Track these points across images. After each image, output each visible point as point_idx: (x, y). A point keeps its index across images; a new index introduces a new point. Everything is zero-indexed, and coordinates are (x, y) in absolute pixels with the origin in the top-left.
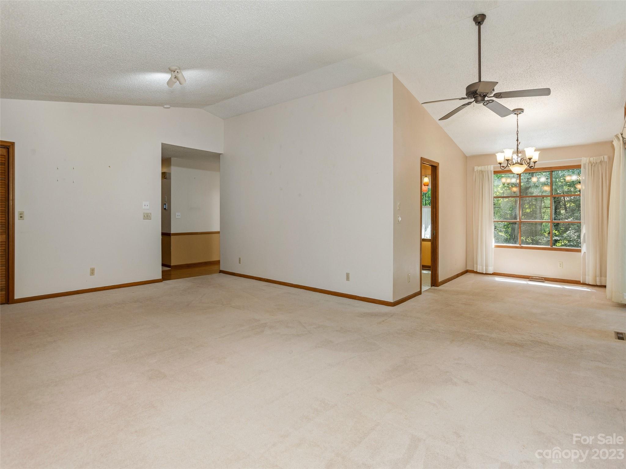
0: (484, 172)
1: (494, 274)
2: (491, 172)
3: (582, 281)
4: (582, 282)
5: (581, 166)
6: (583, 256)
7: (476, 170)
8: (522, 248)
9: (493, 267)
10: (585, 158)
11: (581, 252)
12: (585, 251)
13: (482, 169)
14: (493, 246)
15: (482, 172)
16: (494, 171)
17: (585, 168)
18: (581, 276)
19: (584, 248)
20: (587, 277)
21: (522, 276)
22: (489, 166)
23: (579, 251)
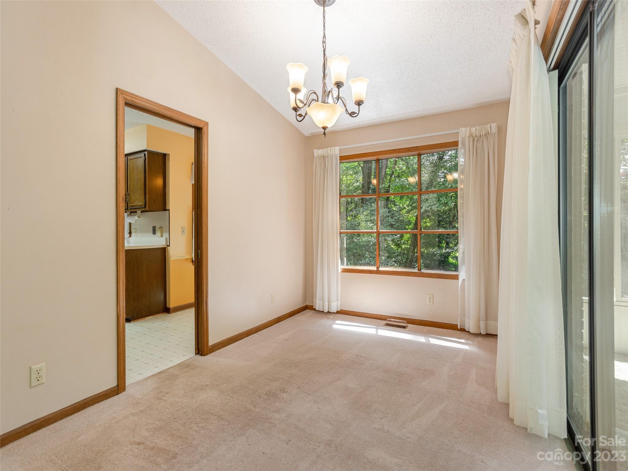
0: (326, 158)
1: (343, 313)
2: (336, 157)
3: (460, 326)
4: (459, 328)
5: (458, 142)
6: (461, 285)
7: (315, 155)
8: (378, 272)
9: (339, 302)
10: (464, 129)
11: (458, 279)
12: (465, 278)
13: (323, 154)
14: (340, 271)
15: (324, 157)
16: (340, 157)
17: (463, 144)
18: (459, 319)
19: (462, 274)
20: (466, 319)
21: (378, 317)
22: (333, 148)
23: (456, 277)
